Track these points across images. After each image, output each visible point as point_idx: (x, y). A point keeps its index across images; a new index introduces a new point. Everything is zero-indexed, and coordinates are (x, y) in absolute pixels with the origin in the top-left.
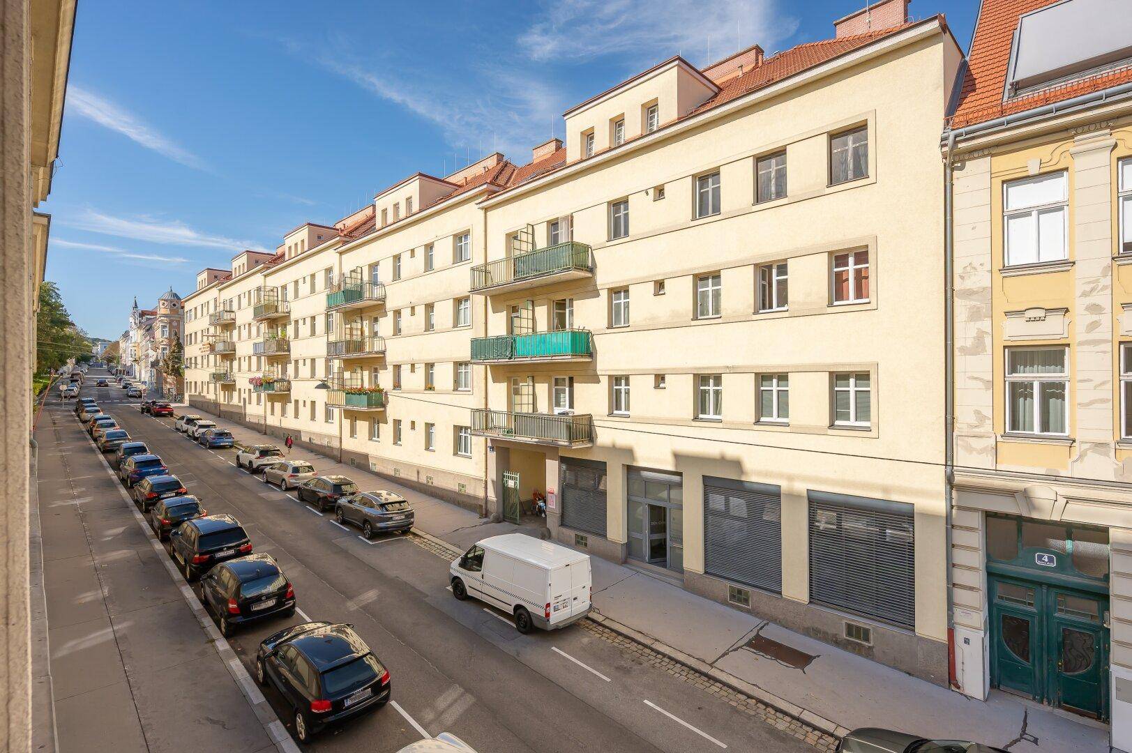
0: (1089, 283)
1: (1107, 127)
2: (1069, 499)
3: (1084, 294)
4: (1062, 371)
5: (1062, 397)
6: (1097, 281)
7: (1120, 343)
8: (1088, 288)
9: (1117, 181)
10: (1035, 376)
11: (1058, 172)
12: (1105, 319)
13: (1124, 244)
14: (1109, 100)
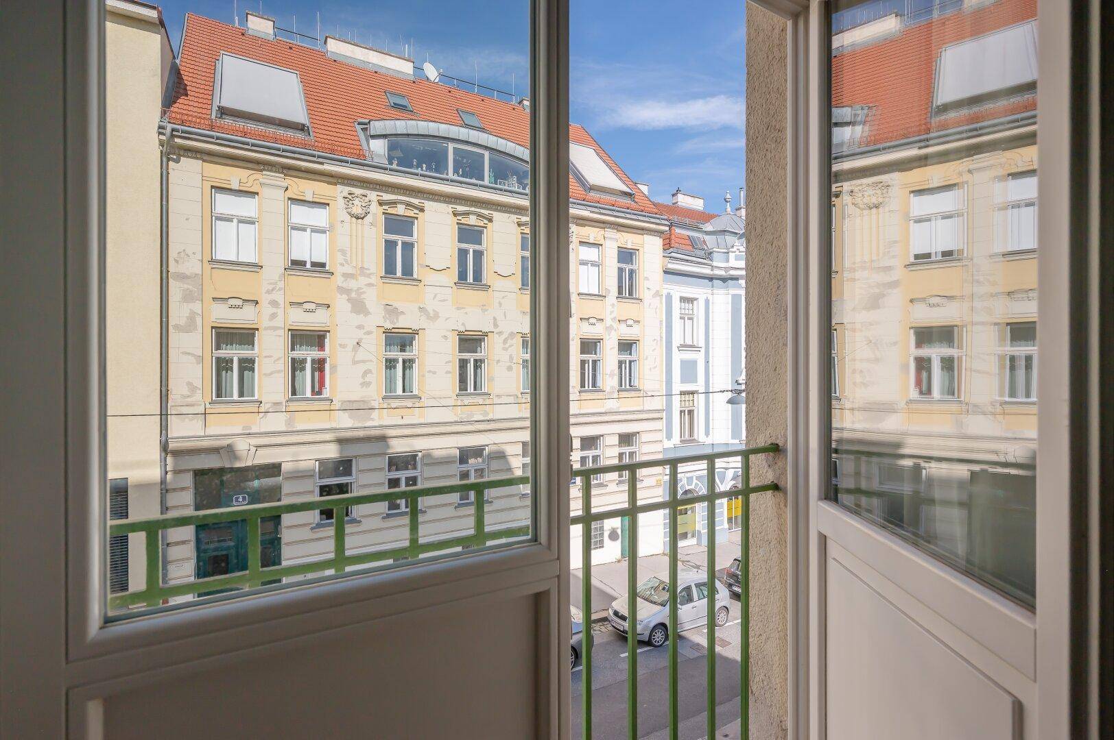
0: (271, 284)
1: (282, 173)
2: (258, 447)
3: (268, 292)
4: (253, 350)
5: (253, 370)
6: (275, 283)
7: (289, 330)
8: (270, 287)
9: (287, 215)
10: (235, 353)
11: (254, 194)
12: (280, 312)
13: (291, 260)
14: (284, 154)
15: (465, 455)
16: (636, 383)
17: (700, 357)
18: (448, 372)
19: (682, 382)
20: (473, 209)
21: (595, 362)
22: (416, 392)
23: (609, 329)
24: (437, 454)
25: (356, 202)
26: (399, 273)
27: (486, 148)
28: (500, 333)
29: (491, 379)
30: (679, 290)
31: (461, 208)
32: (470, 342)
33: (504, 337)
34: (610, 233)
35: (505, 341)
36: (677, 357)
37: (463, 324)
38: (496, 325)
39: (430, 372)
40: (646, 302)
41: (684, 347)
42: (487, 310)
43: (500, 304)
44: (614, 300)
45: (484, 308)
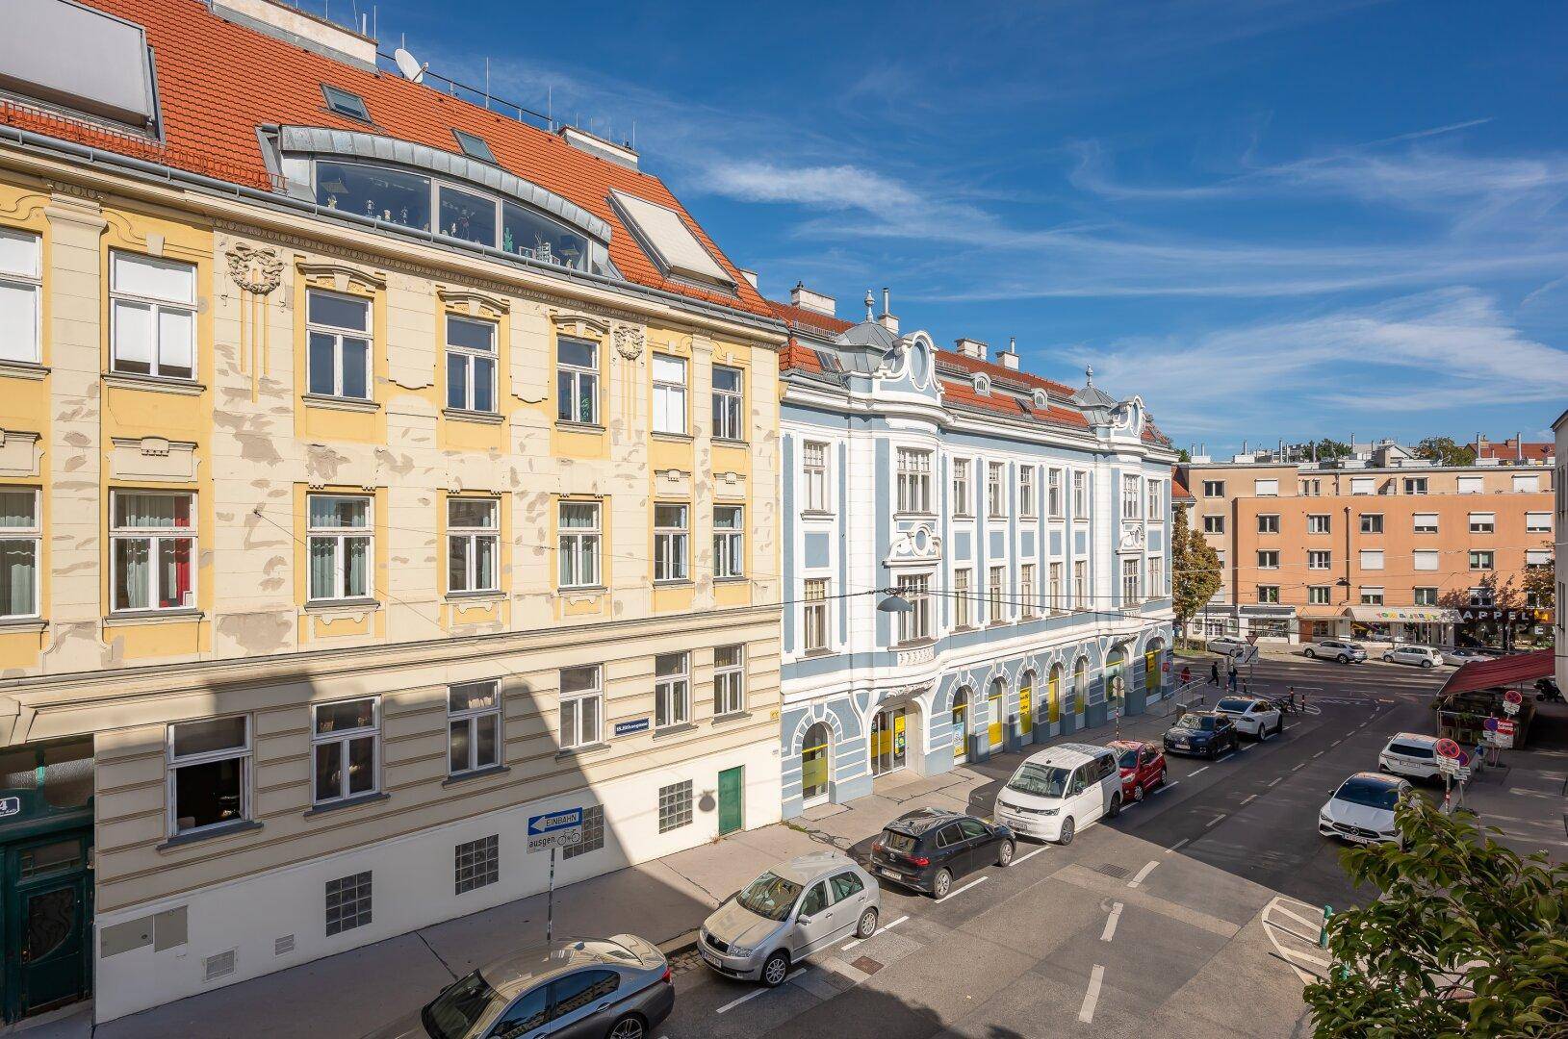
0: (71, 402)
1: (95, 199)
2: (38, 709)
3: (63, 417)
4: (31, 524)
5: (31, 562)
6: (81, 402)
7: (110, 488)
8: (69, 409)
9: (108, 277)
11: (31, 234)
12: (92, 455)
13: (116, 361)
14: (97, 164)
15: (460, 695)
16: (740, 568)
17: (832, 528)
18: (429, 559)
19: (808, 565)
20: (474, 290)
21: (677, 538)
22: (370, 594)
23: (700, 487)
24: (407, 697)
25: (253, 263)
26: (338, 392)
27: (499, 193)
28: (522, 494)
29: (507, 569)
30: (803, 430)
31: (452, 288)
32: (469, 509)
33: (531, 498)
34: (701, 341)
35: (531, 507)
36: (801, 528)
37: (457, 479)
38: (515, 481)
39: (395, 559)
40: (755, 450)
41: (809, 514)
42: (500, 456)
43: (523, 447)
44: (708, 445)
45: (494, 453)
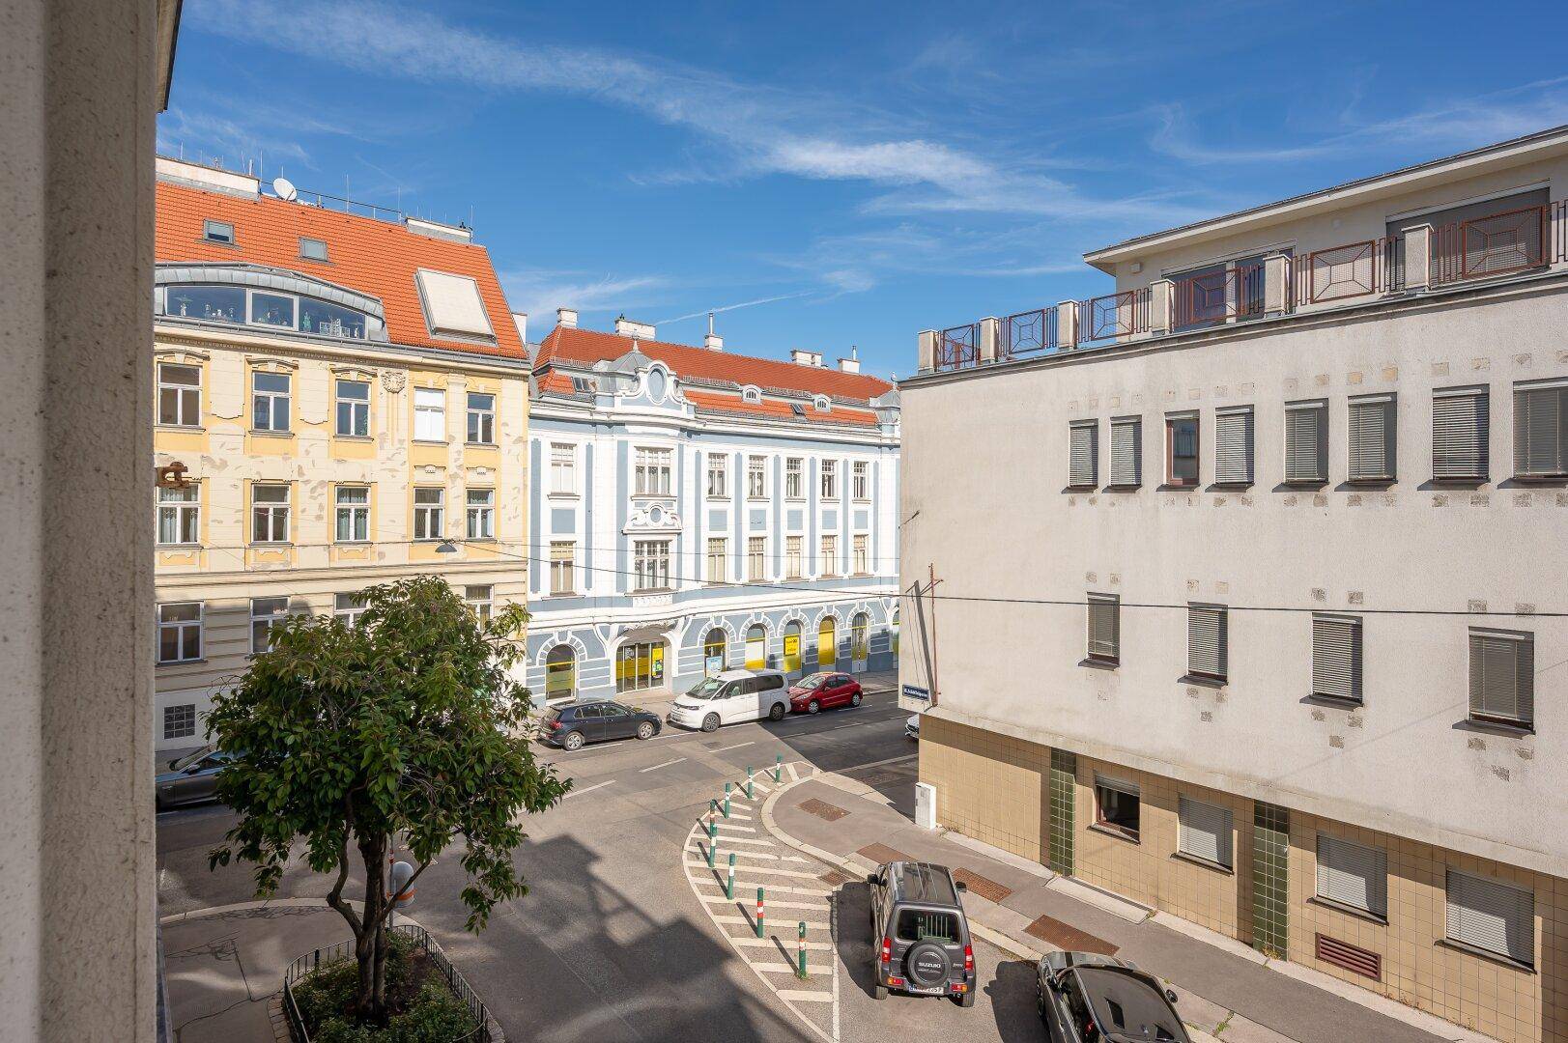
15: (261, 605)
16: (491, 532)
17: (579, 508)
18: (237, 522)
19: (554, 532)
20: (271, 356)
21: (435, 511)
22: (200, 541)
23: (454, 477)
24: (218, 604)
26: (180, 422)
27: (296, 293)
28: (307, 482)
29: (295, 529)
30: (547, 436)
31: (256, 356)
32: (270, 491)
33: (313, 484)
34: (453, 377)
35: (313, 490)
36: (547, 507)
37: (258, 473)
38: (301, 473)
39: (213, 521)
40: (504, 449)
41: (553, 495)
42: (289, 458)
43: (307, 452)
44: (461, 447)
45: (286, 456)
